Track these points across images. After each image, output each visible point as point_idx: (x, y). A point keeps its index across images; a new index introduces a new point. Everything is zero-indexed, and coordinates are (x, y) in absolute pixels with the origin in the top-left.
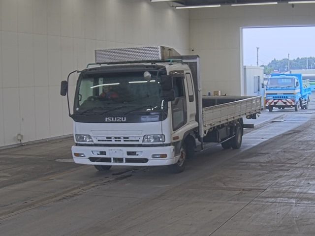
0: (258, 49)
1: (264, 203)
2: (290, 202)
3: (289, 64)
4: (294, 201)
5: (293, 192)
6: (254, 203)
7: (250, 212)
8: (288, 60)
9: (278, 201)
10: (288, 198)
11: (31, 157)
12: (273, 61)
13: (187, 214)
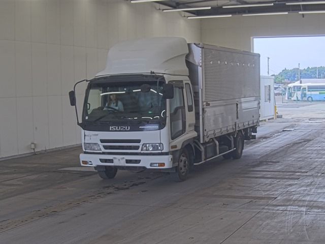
0: (269, 58)
1: (274, 211)
2: (300, 210)
3: (299, 74)
4: (304, 209)
5: (304, 201)
6: (265, 211)
7: (261, 220)
8: (298, 69)
9: (289, 209)
10: (299, 206)
11: (44, 165)
12: (283, 71)
13: (198, 222)
